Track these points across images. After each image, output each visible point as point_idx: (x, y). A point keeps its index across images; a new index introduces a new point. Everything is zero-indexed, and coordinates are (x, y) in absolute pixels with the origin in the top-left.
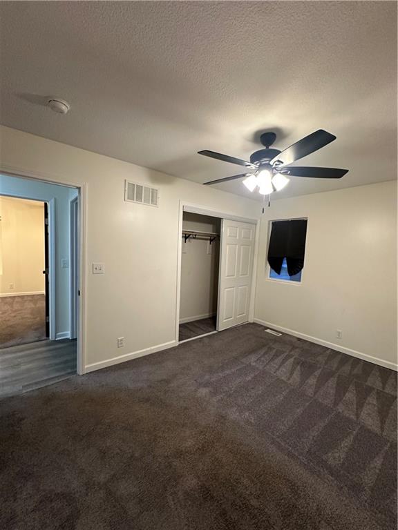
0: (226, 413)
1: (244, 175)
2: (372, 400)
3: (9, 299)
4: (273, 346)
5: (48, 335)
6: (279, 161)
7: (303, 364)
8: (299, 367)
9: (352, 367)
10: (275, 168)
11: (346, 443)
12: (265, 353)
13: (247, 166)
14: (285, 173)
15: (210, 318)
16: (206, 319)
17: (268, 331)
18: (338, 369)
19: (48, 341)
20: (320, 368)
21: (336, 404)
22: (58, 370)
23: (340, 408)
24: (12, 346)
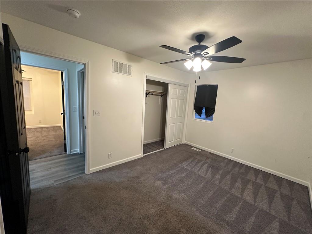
0: (172, 194)
1: (185, 60)
2: (250, 186)
3: (39, 129)
4: (196, 157)
5: (66, 151)
6: (206, 53)
7: (213, 167)
8: (210, 169)
9: (239, 169)
10: (203, 56)
11: (236, 209)
12: (192, 162)
13: (187, 54)
14: (209, 60)
15: (160, 141)
16: (158, 141)
17: (193, 148)
18: (232, 170)
19: (66, 154)
20: (222, 169)
21: (230, 189)
22: (74, 172)
23: (233, 191)
24: (44, 158)
